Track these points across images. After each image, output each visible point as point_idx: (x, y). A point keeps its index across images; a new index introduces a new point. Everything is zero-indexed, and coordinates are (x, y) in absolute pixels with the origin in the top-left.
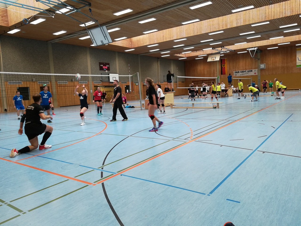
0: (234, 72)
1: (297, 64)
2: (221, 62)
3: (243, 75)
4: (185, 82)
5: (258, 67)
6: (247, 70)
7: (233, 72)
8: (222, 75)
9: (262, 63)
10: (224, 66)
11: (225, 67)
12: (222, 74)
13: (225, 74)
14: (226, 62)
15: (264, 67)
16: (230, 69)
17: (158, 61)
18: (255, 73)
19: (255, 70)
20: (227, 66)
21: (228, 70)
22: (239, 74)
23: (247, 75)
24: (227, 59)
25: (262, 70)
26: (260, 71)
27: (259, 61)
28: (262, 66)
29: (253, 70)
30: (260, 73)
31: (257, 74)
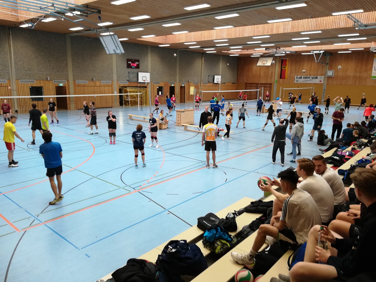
0: (296, 77)
1: (373, 75)
2: (282, 63)
3: (306, 82)
4: (236, 83)
5: (324, 74)
6: (311, 77)
7: (294, 77)
8: (281, 80)
9: (330, 69)
10: (285, 68)
11: (285, 70)
12: (281, 78)
13: (284, 78)
14: (287, 63)
15: (332, 75)
16: (291, 73)
17: (202, 57)
18: (321, 81)
19: (321, 77)
20: (288, 69)
21: (289, 74)
22: (301, 81)
23: (312, 82)
24: (289, 59)
25: (329, 78)
26: (326, 79)
27: (328, 66)
28: (330, 73)
29: (319, 77)
30: (326, 82)
31: (322, 82)
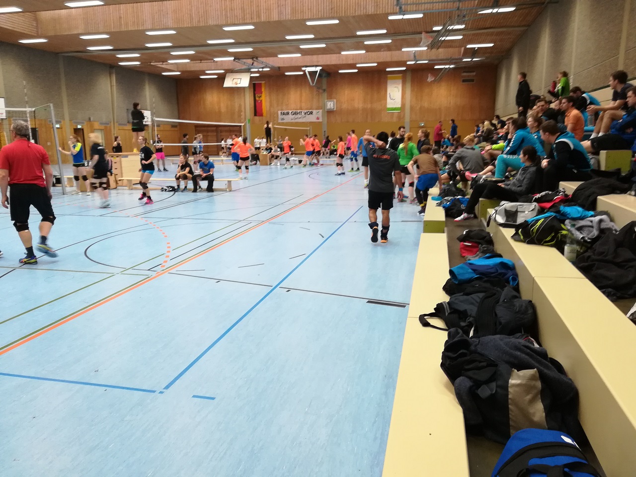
0: (279, 112)
1: (389, 106)
2: (254, 90)
3: (296, 121)
4: (178, 127)
5: (322, 107)
6: (303, 111)
8: (257, 118)
9: (330, 98)
10: (261, 99)
11: (261, 101)
12: (255, 115)
13: (261, 115)
14: (263, 90)
15: (333, 108)
16: (271, 106)
17: (110, 74)
18: (318, 118)
19: (318, 111)
20: (265, 99)
21: (268, 108)
22: (289, 118)
23: (304, 120)
24: (265, 83)
25: (330, 112)
26: (326, 114)
27: (325, 95)
28: (330, 105)
29: (314, 112)
30: (326, 118)
31: (320, 120)
